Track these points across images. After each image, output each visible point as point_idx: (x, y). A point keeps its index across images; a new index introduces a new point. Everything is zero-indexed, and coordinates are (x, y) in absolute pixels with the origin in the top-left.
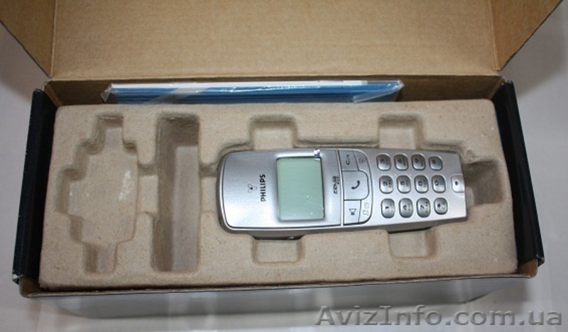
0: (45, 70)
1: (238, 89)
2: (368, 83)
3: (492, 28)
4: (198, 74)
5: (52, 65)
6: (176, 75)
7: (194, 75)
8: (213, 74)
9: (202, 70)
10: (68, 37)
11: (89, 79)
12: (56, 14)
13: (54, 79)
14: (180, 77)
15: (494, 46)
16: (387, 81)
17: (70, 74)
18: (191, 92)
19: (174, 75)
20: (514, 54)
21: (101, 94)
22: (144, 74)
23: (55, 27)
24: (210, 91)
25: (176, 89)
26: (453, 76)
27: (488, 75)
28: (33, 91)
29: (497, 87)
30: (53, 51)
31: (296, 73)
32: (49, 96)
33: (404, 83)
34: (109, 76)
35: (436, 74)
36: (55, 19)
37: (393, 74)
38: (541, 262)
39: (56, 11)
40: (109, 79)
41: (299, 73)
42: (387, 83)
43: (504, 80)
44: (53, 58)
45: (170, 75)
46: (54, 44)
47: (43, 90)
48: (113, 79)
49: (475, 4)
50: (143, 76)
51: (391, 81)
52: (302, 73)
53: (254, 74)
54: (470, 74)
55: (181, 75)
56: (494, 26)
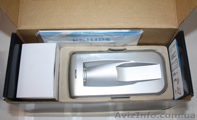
0: (16, 25)
1: (84, 32)
2: (131, 31)
3: (176, 11)
4: (70, 27)
5: (18, 24)
6: (62, 27)
7: (68, 27)
8: (75, 27)
9: (71, 26)
10: (24, 14)
11: (31, 29)
12: (20, 6)
13: (19, 29)
14: (63, 28)
15: (176, 18)
16: (137, 30)
17: (25, 27)
18: (67, 34)
19: (61, 28)
20: (184, 21)
21: (36, 34)
22: (51, 27)
23: (20, 11)
24: (74, 33)
25: (62, 32)
26: (161, 28)
27: (174, 28)
28: (12, 33)
29: (177, 32)
30: (19, 19)
31: (105, 27)
32: (17, 34)
33: (144, 31)
34: (38, 28)
35: (155, 28)
36: (20, 8)
37: (140, 27)
38: (192, 96)
39: (20, 5)
40: (38, 29)
41: (106, 27)
42: (137, 31)
43: (180, 30)
44: (19, 21)
45: (60, 27)
46: (19, 17)
47: (15, 32)
48: (40, 29)
49: (170, 2)
50: (50, 28)
51: (139, 30)
52: (107, 27)
53: (90, 27)
54: (168, 28)
55: (64, 28)
56: (177, 10)
